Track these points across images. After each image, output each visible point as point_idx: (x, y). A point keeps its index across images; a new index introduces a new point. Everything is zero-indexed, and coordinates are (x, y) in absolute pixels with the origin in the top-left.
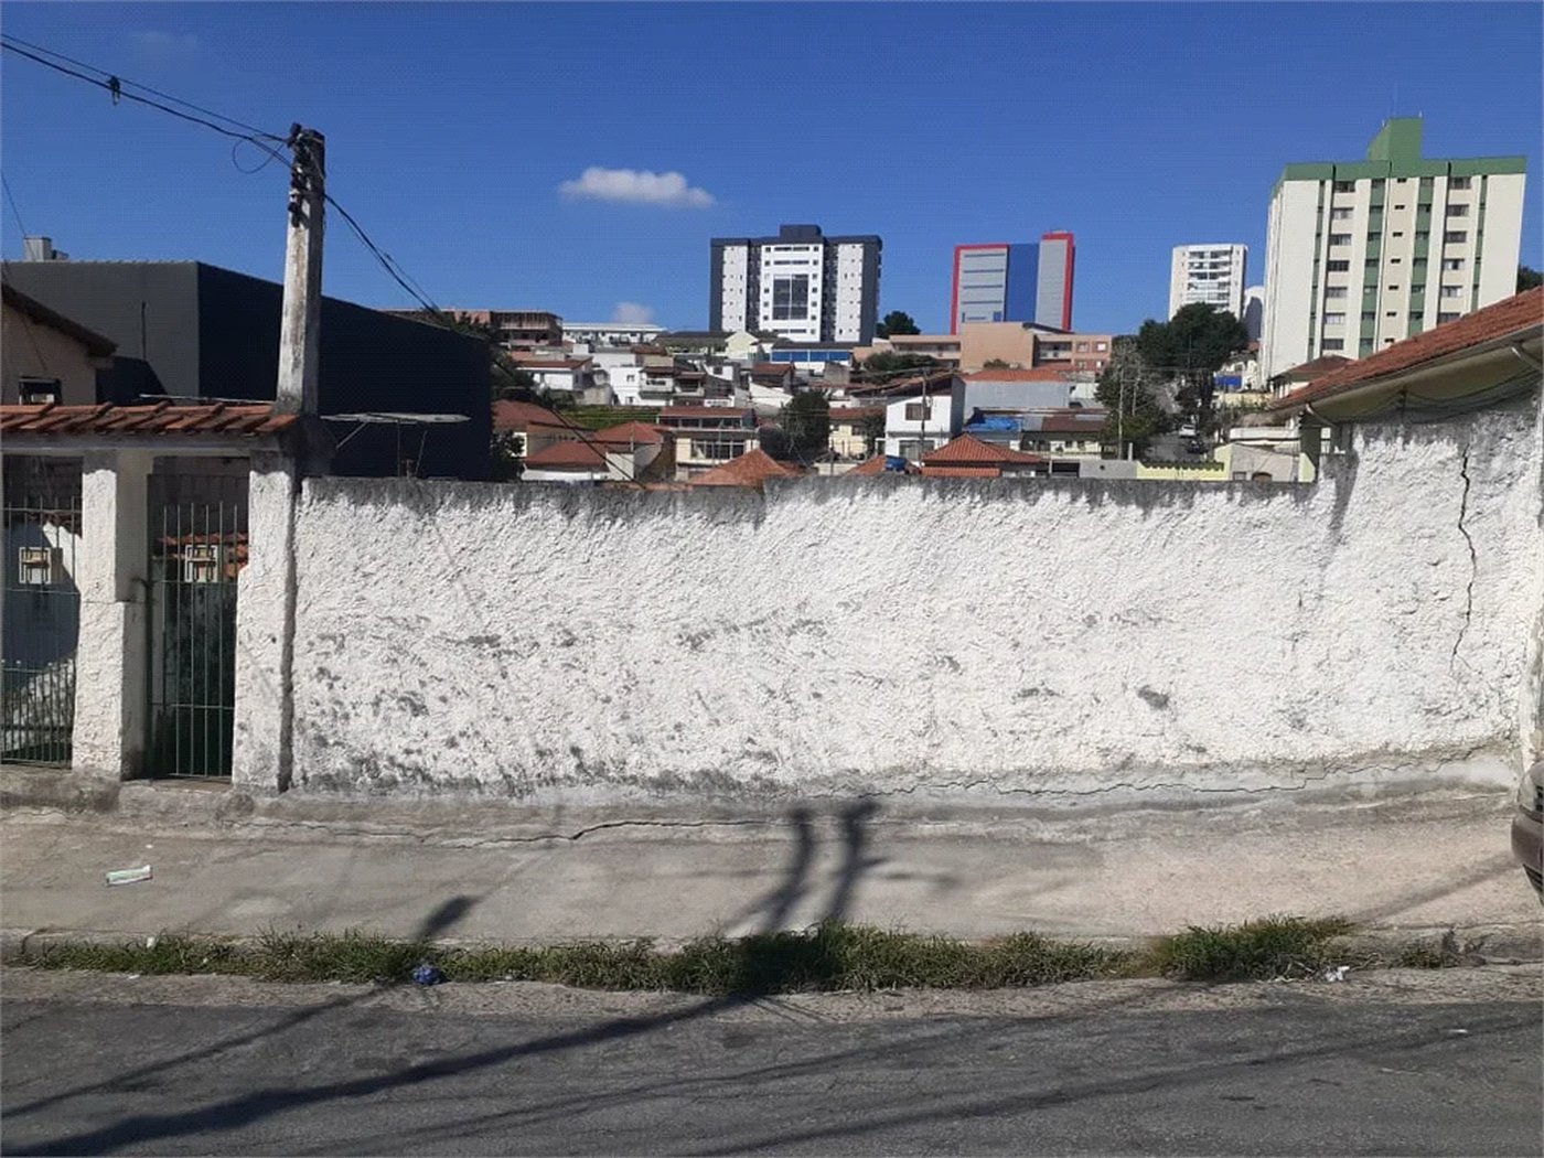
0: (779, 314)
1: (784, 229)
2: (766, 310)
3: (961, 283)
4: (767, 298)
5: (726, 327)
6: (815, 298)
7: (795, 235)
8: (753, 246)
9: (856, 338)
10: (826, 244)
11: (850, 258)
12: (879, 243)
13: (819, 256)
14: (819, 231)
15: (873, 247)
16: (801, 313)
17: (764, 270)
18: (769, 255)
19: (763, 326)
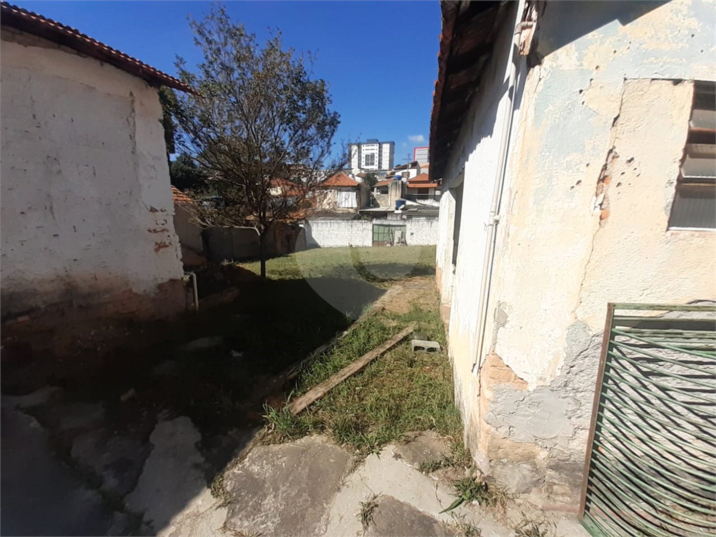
0: (367, 164)
1: (368, 140)
2: (363, 163)
3: (416, 154)
4: (363, 160)
5: (352, 167)
6: (376, 159)
7: (371, 142)
8: (359, 146)
9: (388, 169)
10: (379, 144)
11: (386, 148)
12: (394, 143)
13: (378, 147)
14: (377, 141)
15: (392, 144)
16: (373, 164)
17: (363, 152)
18: (364, 147)
19: (362, 167)
